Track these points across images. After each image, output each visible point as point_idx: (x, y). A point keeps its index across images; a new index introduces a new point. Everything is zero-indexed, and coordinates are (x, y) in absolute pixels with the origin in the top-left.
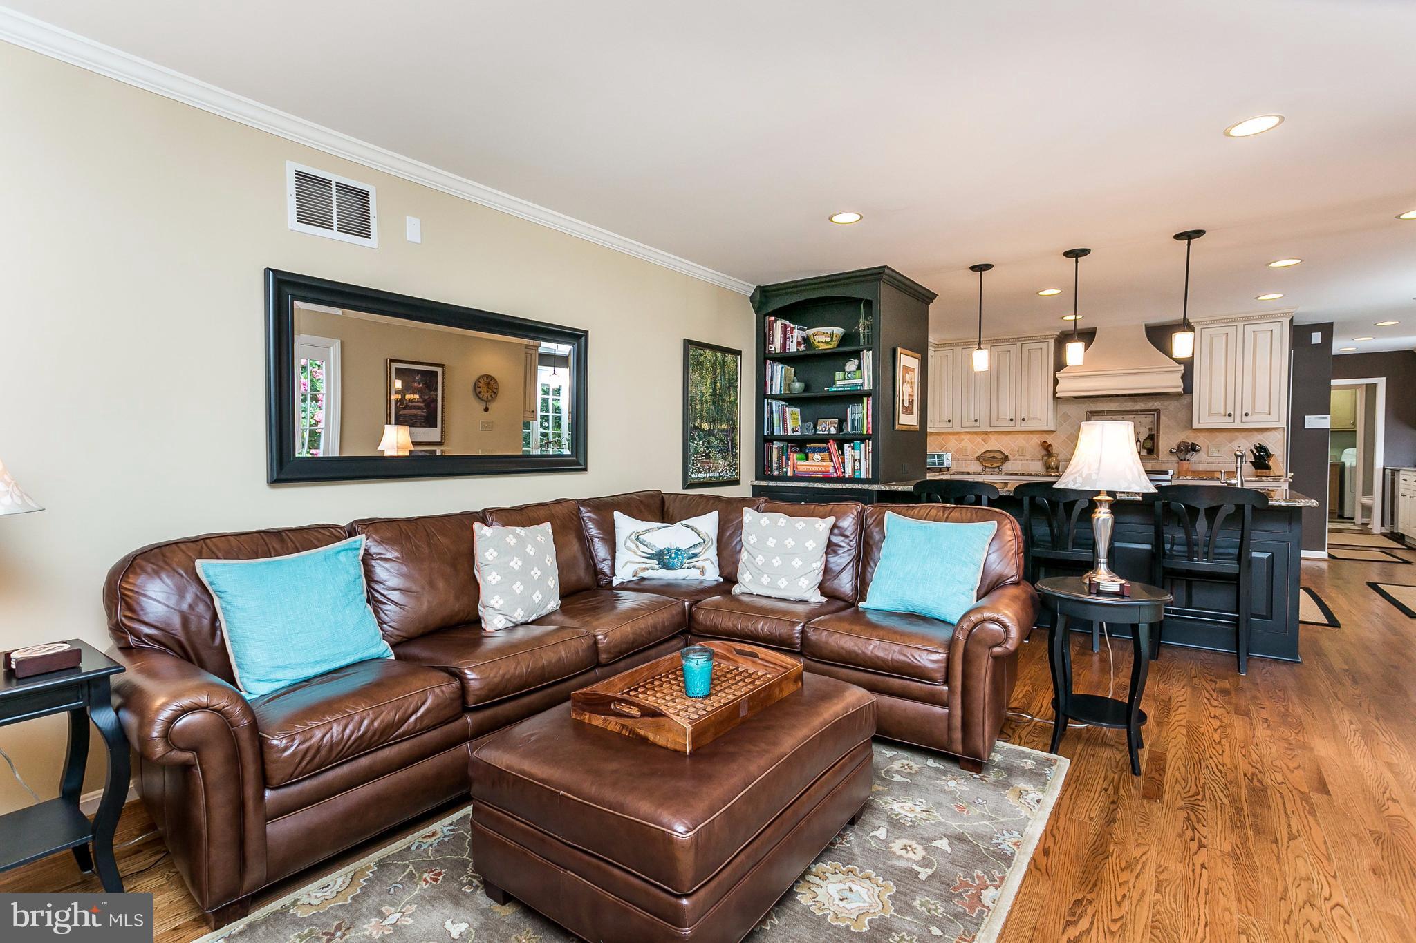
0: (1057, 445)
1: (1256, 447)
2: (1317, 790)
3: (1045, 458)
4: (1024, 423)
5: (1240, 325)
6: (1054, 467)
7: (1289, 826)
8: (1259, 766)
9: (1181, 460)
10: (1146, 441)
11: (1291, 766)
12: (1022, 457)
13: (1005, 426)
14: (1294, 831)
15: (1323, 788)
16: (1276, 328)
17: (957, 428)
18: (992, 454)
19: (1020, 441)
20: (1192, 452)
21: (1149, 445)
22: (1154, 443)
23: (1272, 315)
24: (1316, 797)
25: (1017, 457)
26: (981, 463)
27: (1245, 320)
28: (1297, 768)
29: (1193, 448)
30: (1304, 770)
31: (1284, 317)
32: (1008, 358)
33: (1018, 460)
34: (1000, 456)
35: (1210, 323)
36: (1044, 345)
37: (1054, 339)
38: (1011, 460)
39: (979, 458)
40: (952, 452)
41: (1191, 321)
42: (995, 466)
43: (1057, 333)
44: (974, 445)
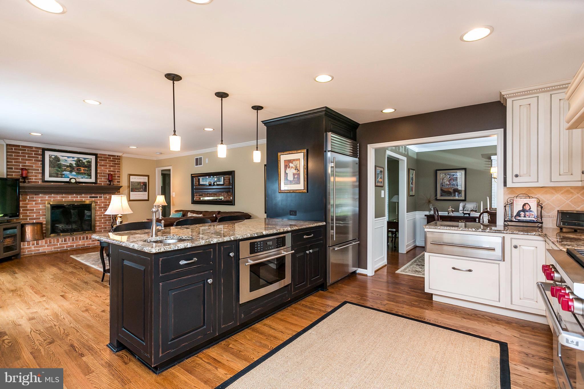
2: (63, 295)
7: (65, 287)
8: (81, 294)
11: (73, 297)
14: (64, 287)
15: (62, 296)
24: (63, 294)
28: (71, 297)
30: (70, 298)
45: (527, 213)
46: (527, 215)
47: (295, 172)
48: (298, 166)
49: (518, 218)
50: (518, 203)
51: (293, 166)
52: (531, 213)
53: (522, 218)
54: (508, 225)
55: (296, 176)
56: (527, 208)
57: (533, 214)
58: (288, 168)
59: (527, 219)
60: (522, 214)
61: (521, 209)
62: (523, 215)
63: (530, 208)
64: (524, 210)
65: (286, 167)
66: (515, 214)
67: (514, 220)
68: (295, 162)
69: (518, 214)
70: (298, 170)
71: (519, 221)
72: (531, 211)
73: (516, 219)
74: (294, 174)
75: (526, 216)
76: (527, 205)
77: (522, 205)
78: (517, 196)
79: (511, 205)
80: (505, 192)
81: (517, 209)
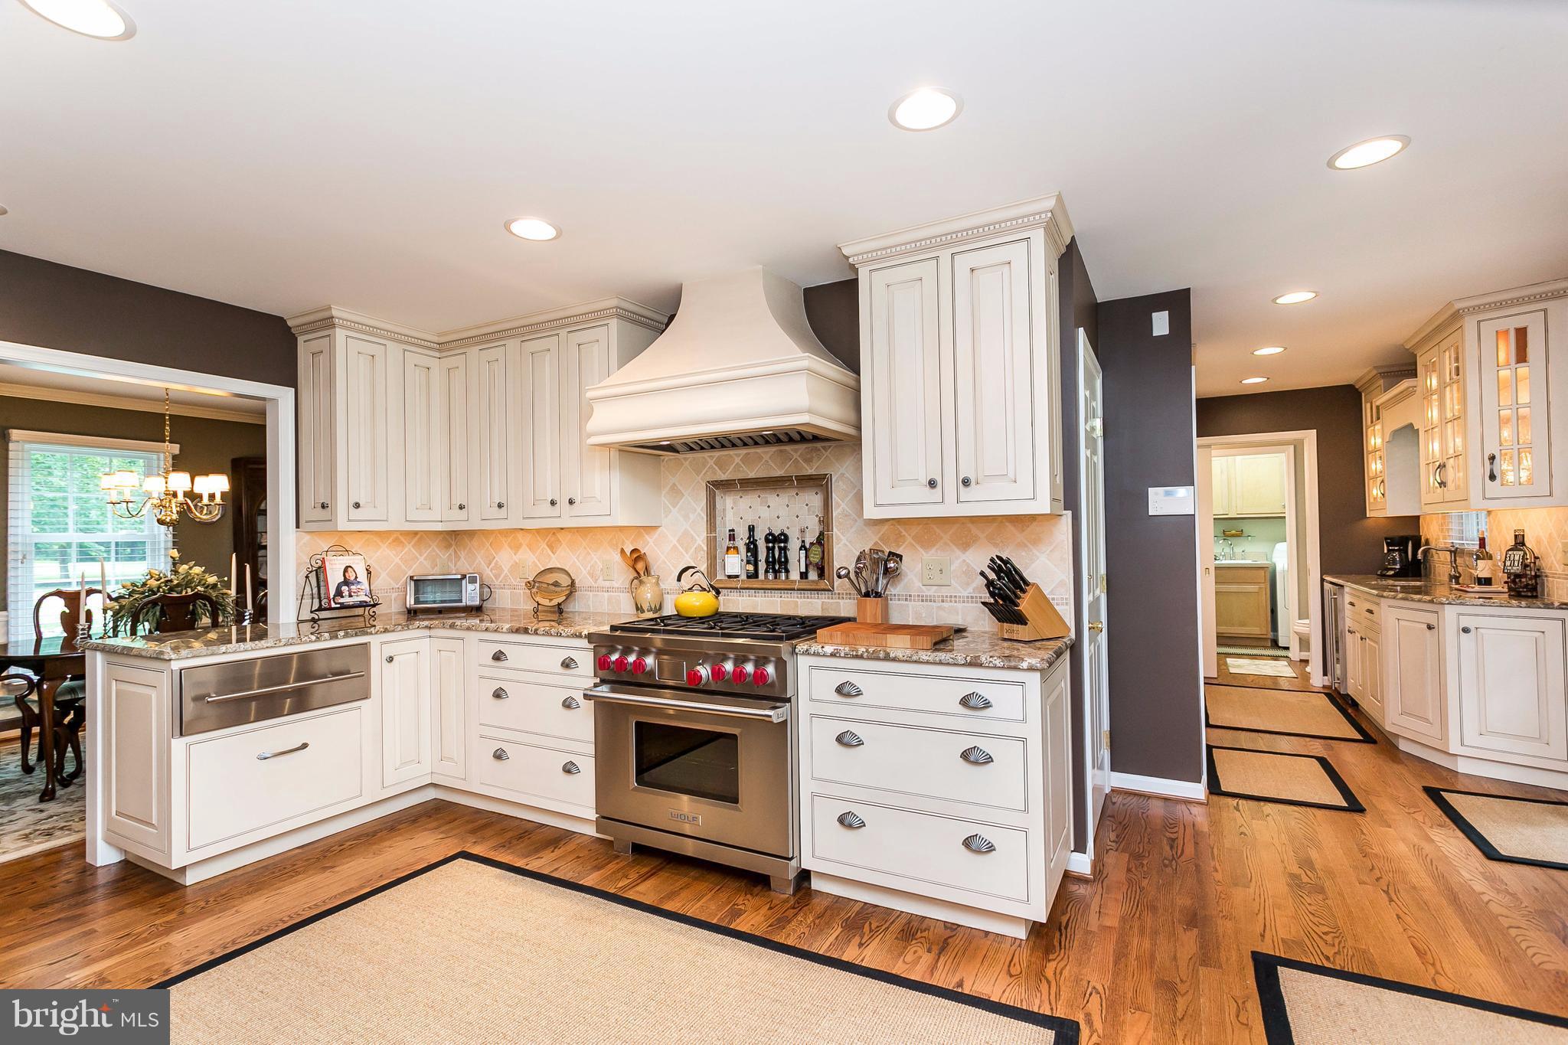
0: (659, 557)
1: (994, 564)
3: (635, 586)
4: (577, 510)
5: (945, 255)
6: (645, 607)
9: (867, 594)
10: (813, 548)
12: (607, 584)
13: (547, 517)
17: (477, 524)
18: (551, 578)
20: (887, 578)
21: (817, 558)
22: (824, 552)
23: (1005, 222)
25: (601, 583)
26: (533, 596)
27: (953, 243)
29: (889, 566)
31: (1030, 226)
32: (548, 362)
33: (602, 589)
34: (565, 581)
35: (886, 258)
36: (600, 333)
37: (620, 316)
38: (590, 589)
39: (530, 585)
40: (506, 571)
41: (846, 252)
42: (555, 602)
43: (614, 302)
44: (532, 560)
45: (353, 587)
46: (354, 592)
49: (340, 601)
50: (334, 566)
52: (359, 587)
53: (346, 600)
54: (319, 619)
56: (351, 576)
57: (363, 587)
59: (356, 599)
60: (345, 588)
61: (342, 579)
62: (347, 593)
63: (356, 577)
64: (346, 582)
66: (332, 593)
67: (333, 605)
69: (339, 593)
71: (343, 607)
72: (359, 582)
73: (336, 603)
75: (352, 594)
76: (350, 569)
77: (343, 570)
78: (327, 551)
79: (319, 572)
80: (298, 540)
81: (334, 578)
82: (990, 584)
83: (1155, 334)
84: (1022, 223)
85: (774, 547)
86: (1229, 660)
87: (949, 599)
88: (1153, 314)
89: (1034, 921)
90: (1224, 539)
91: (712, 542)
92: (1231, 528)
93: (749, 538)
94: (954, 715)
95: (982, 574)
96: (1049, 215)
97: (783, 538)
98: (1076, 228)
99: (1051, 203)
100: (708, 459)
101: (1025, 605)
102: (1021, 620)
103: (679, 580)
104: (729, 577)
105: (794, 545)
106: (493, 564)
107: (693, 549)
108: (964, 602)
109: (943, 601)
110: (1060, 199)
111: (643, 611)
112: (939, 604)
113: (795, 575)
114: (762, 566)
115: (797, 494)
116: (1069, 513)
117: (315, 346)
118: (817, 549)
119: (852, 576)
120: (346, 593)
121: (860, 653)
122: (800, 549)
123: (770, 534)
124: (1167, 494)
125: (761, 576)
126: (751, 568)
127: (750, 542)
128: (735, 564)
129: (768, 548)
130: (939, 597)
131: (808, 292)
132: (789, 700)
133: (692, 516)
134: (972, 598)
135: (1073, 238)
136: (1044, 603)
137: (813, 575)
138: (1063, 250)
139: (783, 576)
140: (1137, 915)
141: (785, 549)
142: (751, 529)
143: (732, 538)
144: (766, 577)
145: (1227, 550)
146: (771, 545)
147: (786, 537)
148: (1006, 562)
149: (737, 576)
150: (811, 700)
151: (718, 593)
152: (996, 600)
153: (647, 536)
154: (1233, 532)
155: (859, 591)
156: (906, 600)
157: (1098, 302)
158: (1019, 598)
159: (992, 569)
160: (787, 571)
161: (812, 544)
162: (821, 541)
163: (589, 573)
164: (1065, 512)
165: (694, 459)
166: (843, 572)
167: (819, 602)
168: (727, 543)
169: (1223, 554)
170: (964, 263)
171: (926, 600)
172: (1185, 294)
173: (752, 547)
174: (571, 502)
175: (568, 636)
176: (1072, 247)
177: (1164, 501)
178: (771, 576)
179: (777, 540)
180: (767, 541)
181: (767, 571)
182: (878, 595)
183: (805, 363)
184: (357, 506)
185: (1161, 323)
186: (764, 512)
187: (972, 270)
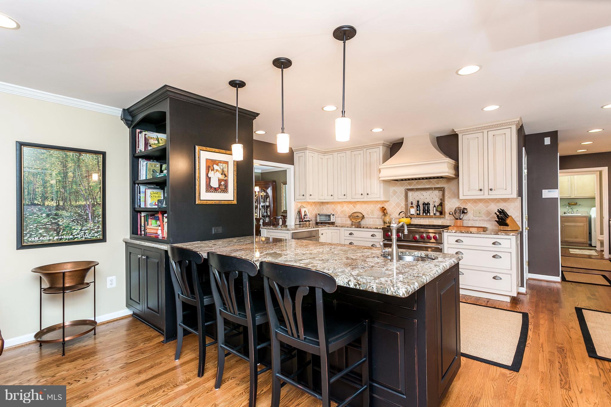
0: (390, 209)
1: (499, 211)
3: (383, 217)
4: (368, 196)
5: (485, 132)
6: (387, 222)
9: (457, 219)
10: (439, 207)
12: (372, 216)
13: (359, 198)
16: (508, 131)
17: (336, 200)
18: (356, 215)
19: (371, 207)
20: (463, 214)
21: (439, 209)
22: (442, 208)
23: (504, 123)
25: (370, 216)
26: (351, 219)
27: (488, 128)
29: (464, 211)
31: (511, 125)
32: (360, 157)
33: (371, 218)
34: (360, 215)
35: (467, 132)
36: (377, 150)
37: (383, 145)
38: (367, 218)
39: (350, 217)
40: (339, 213)
41: (455, 130)
42: (358, 221)
43: (383, 142)
44: (349, 209)
46: (307, 218)
47: (222, 177)
48: (225, 170)
51: (219, 169)
54: (300, 224)
55: (223, 183)
56: (306, 213)
58: (211, 171)
64: (305, 215)
65: (208, 168)
66: (303, 217)
68: (221, 164)
70: (225, 175)
72: (308, 215)
74: (220, 181)
77: (304, 212)
78: (301, 207)
79: (299, 212)
80: (295, 204)
81: (303, 214)
82: (498, 216)
83: (545, 144)
84: (511, 124)
85: (425, 207)
86: (570, 250)
87: (482, 220)
88: (545, 138)
89: (512, 296)
90: (569, 206)
91: (406, 205)
92: (572, 202)
93: (417, 204)
94: (491, 247)
95: (495, 213)
96: (518, 122)
97: (428, 204)
98: (523, 122)
99: (518, 119)
100: (405, 183)
101: (508, 221)
102: (507, 225)
103: (399, 215)
104: (411, 214)
105: (431, 207)
106: (335, 211)
107: (400, 207)
108: (487, 221)
109: (480, 221)
110: (521, 118)
111: (386, 223)
112: (479, 222)
113: (432, 214)
114: (422, 212)
115: (432, 192)
116: (520, 197)
117: (300, 155)
118: (440, 207)
119: (454, 214)
120: (305, 218)
121: (463, 232)
122: (434, 207)
123: (424, 203)
124: (549, 192)
125: (421, 214)
126: (418, 212)
127: (418, 205)
128: (413, 211)
129: (424, 207)
130: (479, 220)
131: (438, 138)
132: (442, 244)
133: (400, 198)
134: (489, 220)
135: (522, 124)
136: (513, 221)
137: (438, 214)
138: (519, 127)
139: (429, 214)
140: (541, 300)
141: (429, 207)
142: (418, 202)
143: (412, 204)
144: (423, 215)
145: (570, 210)
146: (424, 206)
147: (429, 203)
148: (503, 210)
149: (413, 214)
150: (448, 244)
151: (411, 218)
152: (499, 220)
153: (385, 204)
154: (573, 203)
155: (455, 218)
156: (468, 221)
157: (526, 134)
158: (506, 219)
159: (498, 212)
160: (430, 213)
161: (438, 206)
162: (441, 205)
163: (366, 213)
164: (519, 197)
165: (401, 183)
166: (451, 213)
167: (441, 221)
168: (410, 205)
169: (568, 211)
170: (491, 134)
171: (475, 221)
172: (556, 132)
173: (418, 206)
174: (368, 194)
175: (374, 229)
176: (522, 127)
177: (547, 194)
178: (424, 214)
179: (426, 205)
180: (423, 205)
181: (423, 213)
182: (461, 219)
183: (447, 161)
184: (311, 195)
185: (547, 141)
186: (422, 197)
187: (494, 135)
